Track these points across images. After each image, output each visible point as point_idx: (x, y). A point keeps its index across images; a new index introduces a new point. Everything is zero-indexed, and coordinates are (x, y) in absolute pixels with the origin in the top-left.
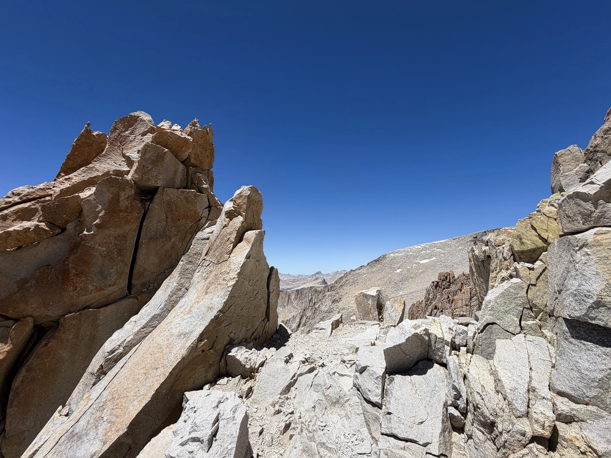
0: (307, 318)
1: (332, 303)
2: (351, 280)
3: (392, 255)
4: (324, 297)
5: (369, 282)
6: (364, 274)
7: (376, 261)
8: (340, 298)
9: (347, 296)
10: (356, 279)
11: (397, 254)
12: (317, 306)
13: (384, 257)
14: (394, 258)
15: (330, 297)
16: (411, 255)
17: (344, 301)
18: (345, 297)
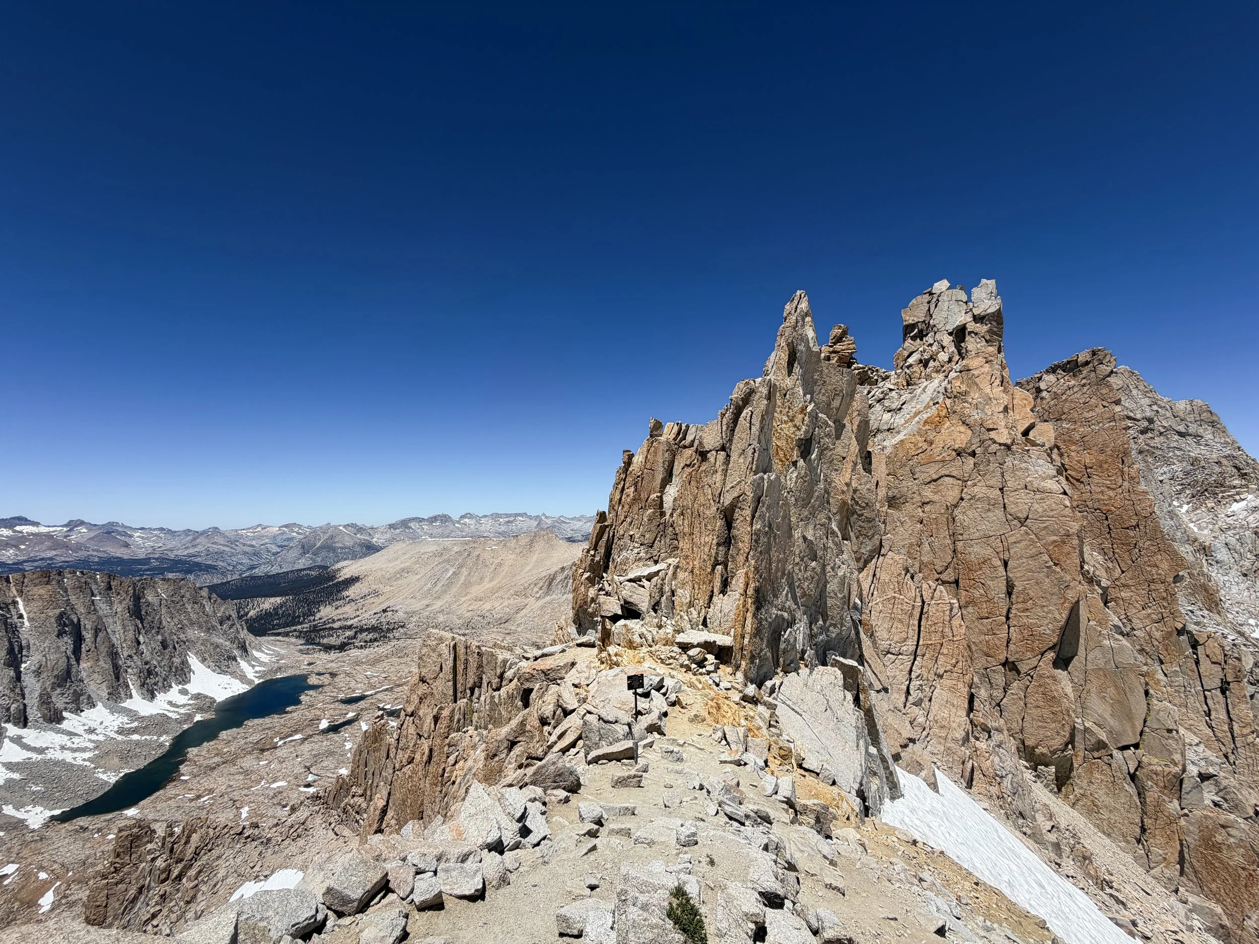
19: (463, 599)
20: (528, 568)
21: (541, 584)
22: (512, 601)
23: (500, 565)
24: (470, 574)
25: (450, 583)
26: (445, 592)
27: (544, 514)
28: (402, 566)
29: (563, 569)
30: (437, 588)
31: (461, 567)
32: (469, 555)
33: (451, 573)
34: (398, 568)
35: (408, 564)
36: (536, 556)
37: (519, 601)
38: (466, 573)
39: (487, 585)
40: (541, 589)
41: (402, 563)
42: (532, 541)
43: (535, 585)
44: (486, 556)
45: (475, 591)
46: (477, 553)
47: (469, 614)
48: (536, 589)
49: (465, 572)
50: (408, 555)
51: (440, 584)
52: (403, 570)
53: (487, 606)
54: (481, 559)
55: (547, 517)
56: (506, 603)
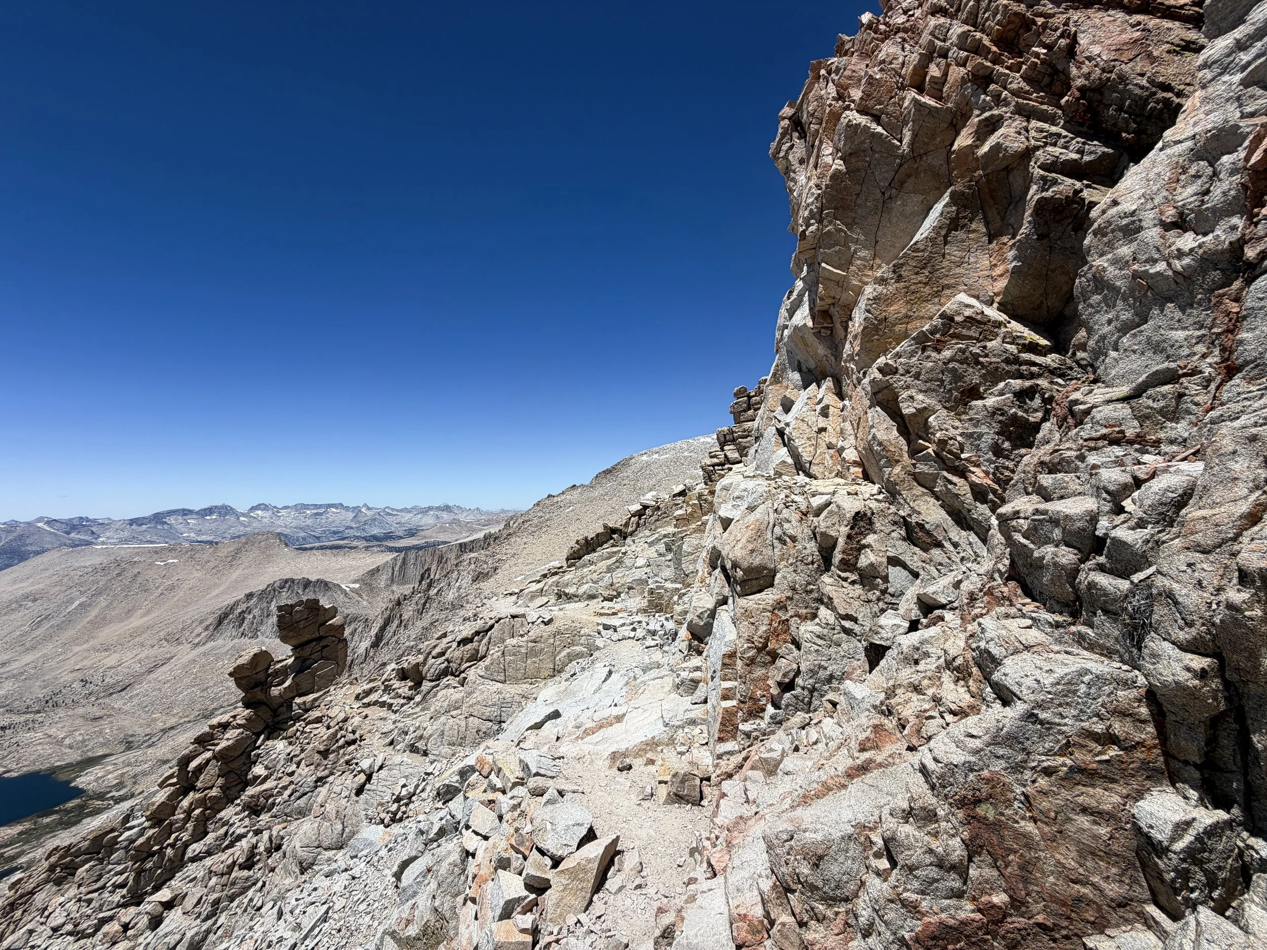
0: (399, 626)
1: (474, 581)
2: (536, 521)
3: (645, 458)
4: (457, 565)
5: (577, 525)
6: (571, 503)
7: (608, 472)
8: (496, 569)
9: (513, 561)
10: (547, 516)
11: (656, 456)
12: (433, 592)
13: (625, 464)
14: (648, 465)
15: (473, 566)
16: (685, 457)
17: (500, 576)
18: (507, 566)
19: (77, 649)
20: (217, 592)
21: (208, 623)
22: (152, 652)
23: (172, 588)
24: (111, 604)
25: (69, 621)
26: (48, 638)
27: (365, 505)
28: (28, 590)
29: (250, 596)
30: (37, 632)
31: (98, 593)
32: (119, 575)
33: (77, 603)
34: (21, 592)
35: (41, 586)
36: (238, 572)
37: (167, 649)
38: (104, 604)
39: (135, 622)
40: (207, 628)
41: (32, 584)
42: (238, 551)
43: (201, 623)
44: (151, 574)
45: (108, 633)
46: (136, 571)
47: (69, 677)
48: (199, 630)
49: (103, 601)
50: (51, 572)
51: (46, 625)
52: (26, 597)
53: (112, 660)
54: (139, 580)
55: (369, 509)
56: (143, 655)
